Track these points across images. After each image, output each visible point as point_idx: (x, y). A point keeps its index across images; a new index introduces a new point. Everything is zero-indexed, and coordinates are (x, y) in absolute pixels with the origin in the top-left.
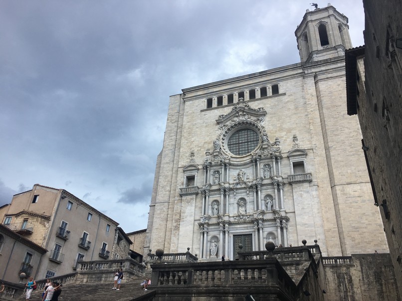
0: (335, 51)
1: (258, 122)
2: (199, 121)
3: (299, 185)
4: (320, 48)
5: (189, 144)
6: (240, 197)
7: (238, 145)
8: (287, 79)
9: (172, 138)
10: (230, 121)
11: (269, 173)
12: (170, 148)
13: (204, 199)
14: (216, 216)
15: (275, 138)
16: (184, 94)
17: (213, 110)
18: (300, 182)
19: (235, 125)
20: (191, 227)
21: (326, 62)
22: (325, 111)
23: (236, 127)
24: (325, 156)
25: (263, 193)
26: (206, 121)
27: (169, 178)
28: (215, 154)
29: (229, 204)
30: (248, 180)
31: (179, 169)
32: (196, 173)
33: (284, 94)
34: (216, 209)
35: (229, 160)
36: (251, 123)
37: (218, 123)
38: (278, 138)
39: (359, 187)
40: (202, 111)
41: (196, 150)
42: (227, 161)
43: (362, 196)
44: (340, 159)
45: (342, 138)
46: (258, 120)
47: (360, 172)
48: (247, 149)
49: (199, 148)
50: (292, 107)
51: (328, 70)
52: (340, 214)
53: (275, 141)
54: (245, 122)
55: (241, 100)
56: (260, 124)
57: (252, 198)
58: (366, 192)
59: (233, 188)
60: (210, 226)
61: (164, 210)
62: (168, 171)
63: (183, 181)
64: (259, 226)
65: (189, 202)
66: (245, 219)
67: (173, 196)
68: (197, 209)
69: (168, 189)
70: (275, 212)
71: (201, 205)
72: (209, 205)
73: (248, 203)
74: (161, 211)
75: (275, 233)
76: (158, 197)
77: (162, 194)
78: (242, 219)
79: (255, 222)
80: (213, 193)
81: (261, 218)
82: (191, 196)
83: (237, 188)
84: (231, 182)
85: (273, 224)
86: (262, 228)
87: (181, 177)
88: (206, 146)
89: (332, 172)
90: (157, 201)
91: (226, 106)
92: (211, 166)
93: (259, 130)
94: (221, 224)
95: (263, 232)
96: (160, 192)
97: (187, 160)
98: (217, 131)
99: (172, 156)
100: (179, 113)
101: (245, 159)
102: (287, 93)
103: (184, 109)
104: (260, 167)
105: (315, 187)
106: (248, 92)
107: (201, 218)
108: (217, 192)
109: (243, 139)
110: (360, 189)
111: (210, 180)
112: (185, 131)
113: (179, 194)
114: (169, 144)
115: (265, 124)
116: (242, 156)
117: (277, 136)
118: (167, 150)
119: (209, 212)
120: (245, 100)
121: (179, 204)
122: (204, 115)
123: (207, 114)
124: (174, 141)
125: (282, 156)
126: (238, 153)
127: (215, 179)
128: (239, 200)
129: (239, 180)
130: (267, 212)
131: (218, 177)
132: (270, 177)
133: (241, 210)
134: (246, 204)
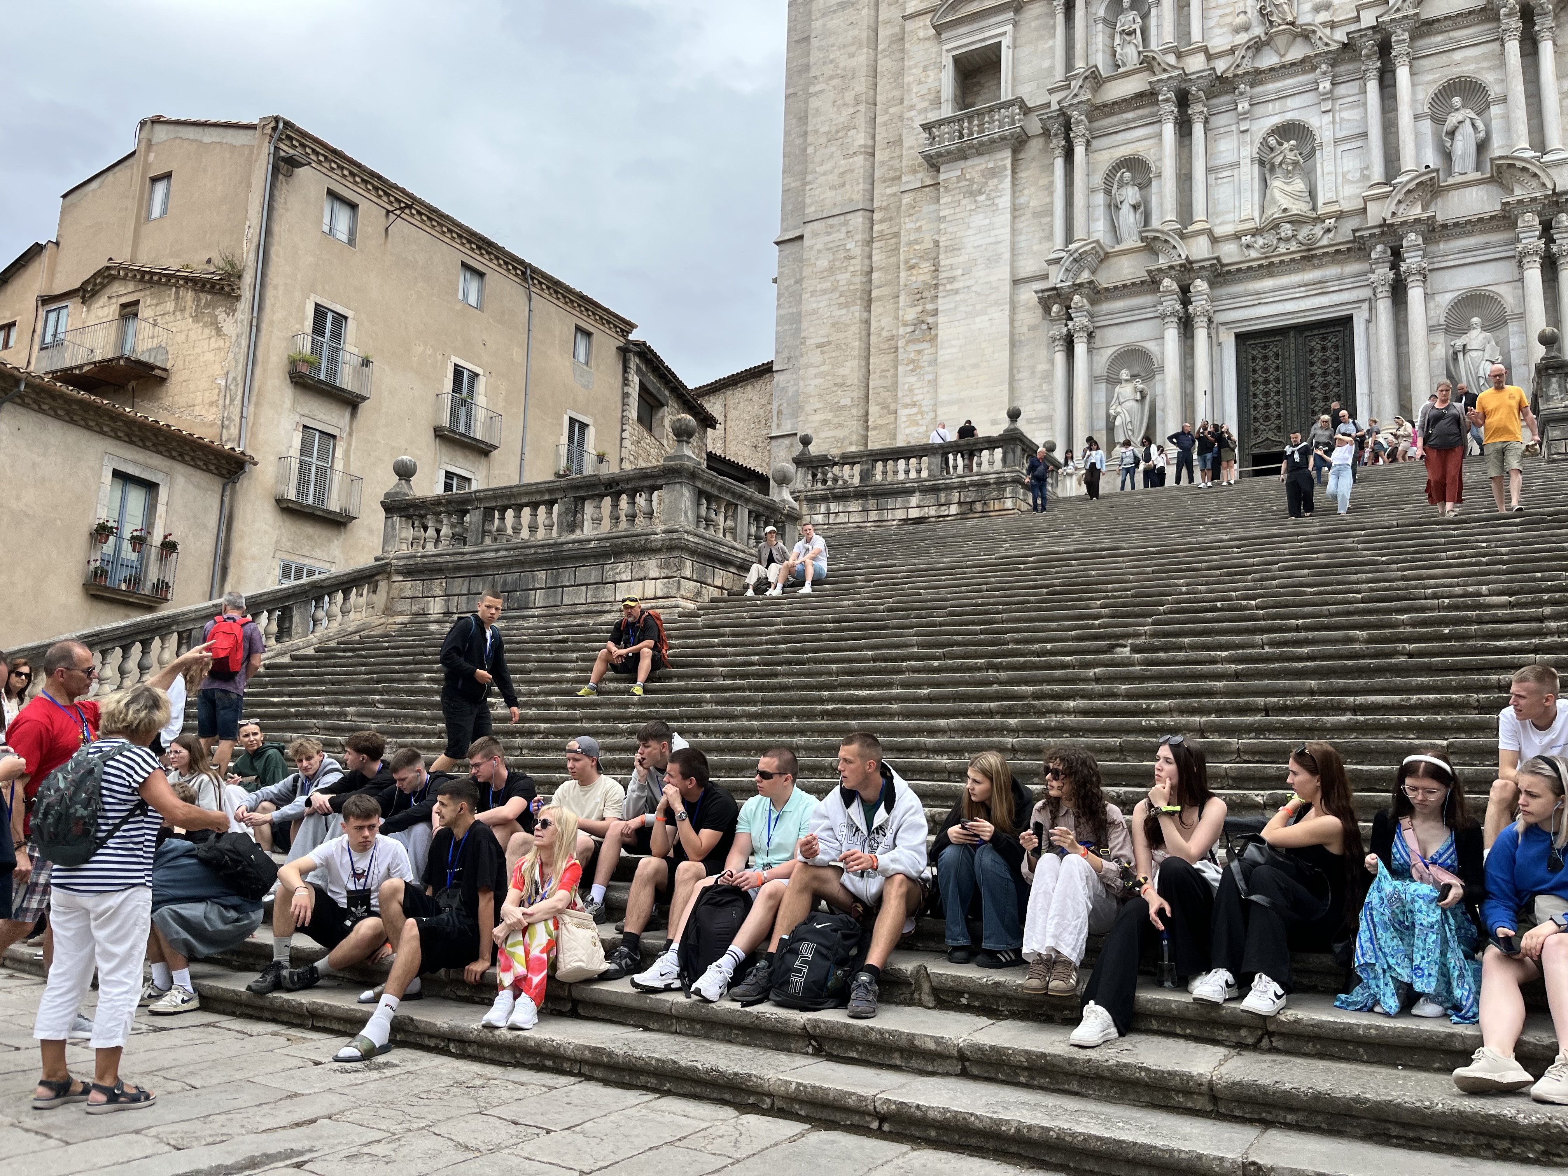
6: (1276, 120)
13: (1059, 163)
14: (1131, 241)
20: (1001, 316)
25: (1429, 77)
27: (861, 86)
29: (1209, 170)
30: (1321, 17)
31: (910, 25)
32: (1009, 28)
34: (1135, 207)
57: (1354, 114)
59: (1229, 75)
60: (1107, 299)
61: (852, 254)
62: (852, 49)
63: (937, 84)
64: (1403, 267)
65: (980, 192)
66: (1311, 237)
67: (892, 174)
68: (1023, 224)
69: (862, 142)
70: (1507, 174)
71: (1048, 200)
72: (1092, 191)
73: (1328, 149)
74: (833, 261)
75: (1507, 295)
76: (813, 193)
77: (832, 172)
78: (1288, 240)
79: (1379, 248)
80: (1113, 120)
81: (1418, 221)
82: (986, 157)
83: (1258, 72)
84: (1220, 41)
85: (1486, 246)
86: (1424, 275)
87: (925, 69)
90: (809, 212)
94: (1169, 283)
95: (1429, 296)
96: (822, 163)
107: (1049, 263)
108: (1139, 112)
111: (1092, 51)
113: (921, 158)
119: (1092, 229)
121: (924, 210)
127: (1117, 40)
128: (1272, 141)
129: (1271, 22)
130: (1451, 181)
131: (1137, 26)
133: (1285, 194)
134: (1310, 153)
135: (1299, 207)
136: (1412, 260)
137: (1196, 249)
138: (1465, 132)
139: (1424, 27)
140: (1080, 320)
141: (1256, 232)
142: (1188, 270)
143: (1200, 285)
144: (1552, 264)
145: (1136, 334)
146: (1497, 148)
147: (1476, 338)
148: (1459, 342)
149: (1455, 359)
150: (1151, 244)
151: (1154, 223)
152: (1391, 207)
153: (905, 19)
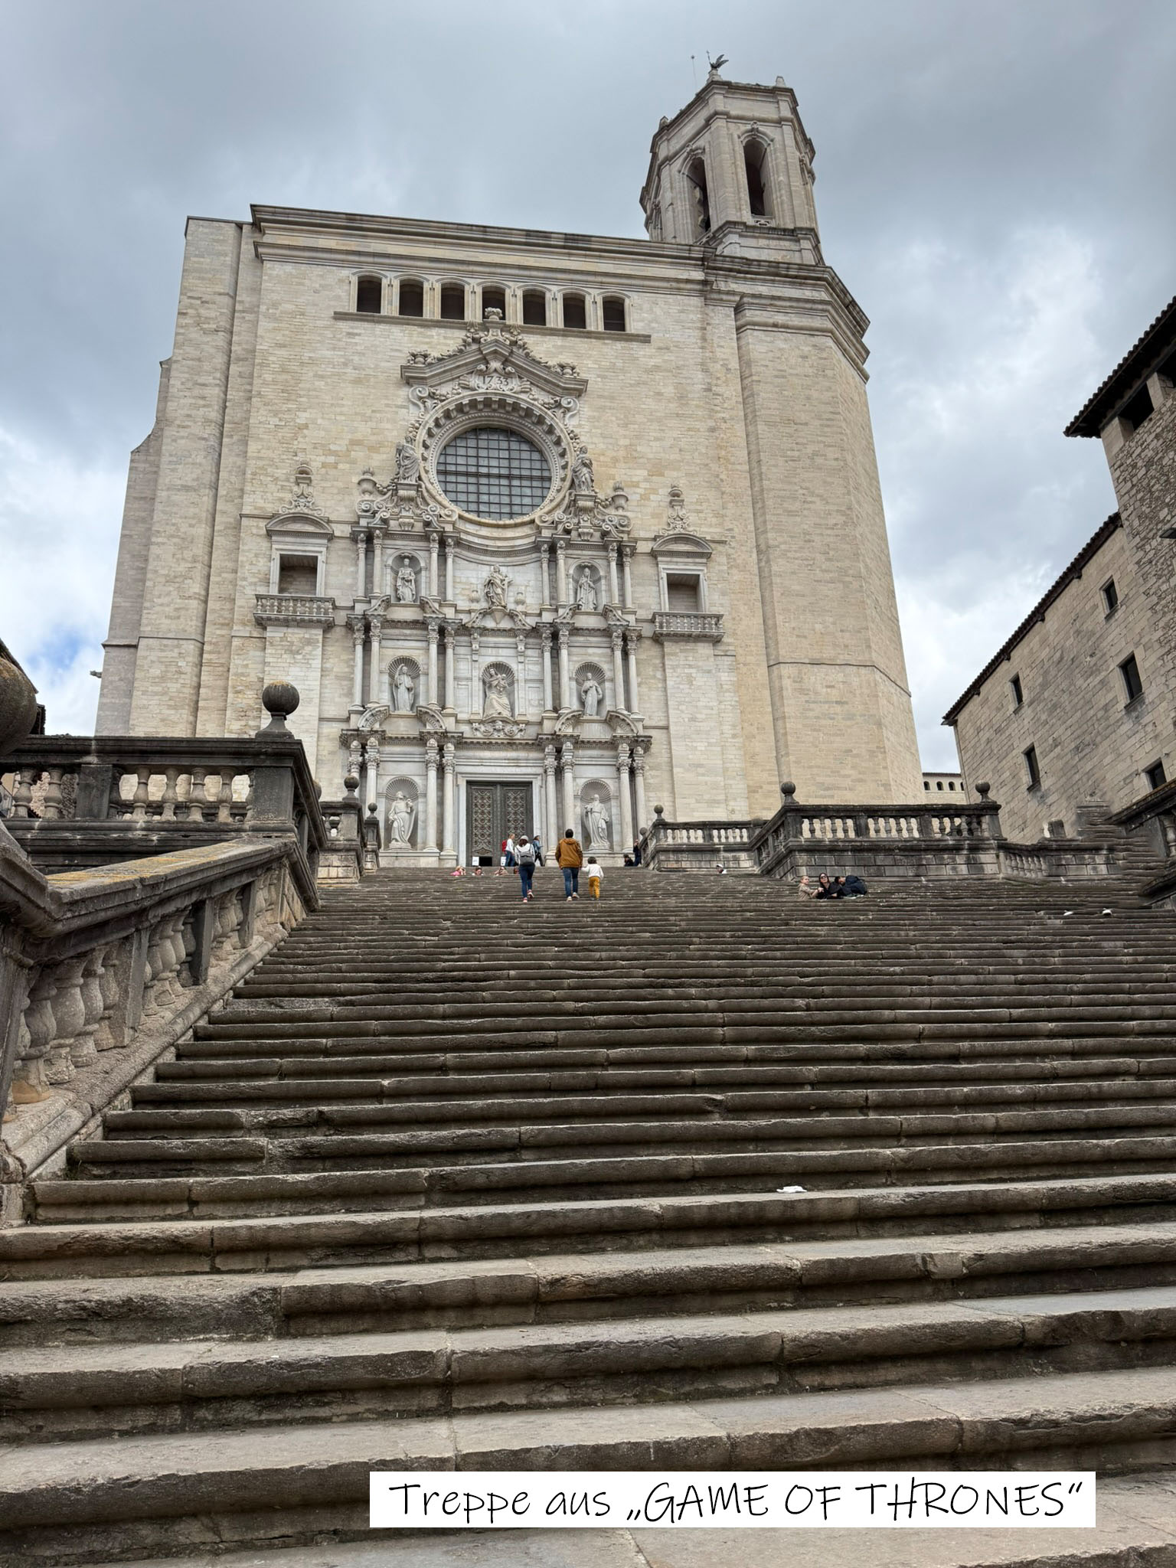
0: (793, 246)
1: (559, 412)
2: (328, 353)
3: (682, 646)
4: (748, 218)
5: (286, 433)
6: (493, 660)
7: (472, 480)
8: (655, 290)
9: (207, 391)
10: (454, 385)
11: (591, 596)
12: (197, 429)
13: (359, 649)
14: (405, 710)
15: (611, 483)
16: (256, 225)
17: (382, 326)
18: (688, 638)
19: (473, 404)
21: (775, 271)
22: (761, 427)
23: (473, 414)
24: (756, 572)
25: (575, 658)
26: (356, 358)
27: (200, 549)
28: (401, 493)
29: (455, 678)
30: (520, 608)
31: (245, 521)
32: (324, 549)
33: (645, 339)
34: (408, 689)
35: (454, 524)
36: (529, 413)
37: (408, 381)
38: (623, 485)
39: (840, 677)
40: (339, 316)
41: (316, 462)
42: (449, 528)
43: (847, 703)
44: (797, 588)
45: (806, 527)
46: (558, 405)
47: (847, 635)
48: (506, 500)
49: (331, 459)
50: (669, 391)
51: (779, 298)
52: (787, 746)
53: (613, 494)
54: (510, 401)
55: (495, 318)
56: (563, 424)
57: (536, 668)
58: (858, 692)
59: (469, 625)
60: (389, 744)
61: (183, 670)
62: (194, 522)
63: (266, 568)
64: (563, 760)
65: (298, 653)
66: (511, 732)
67: (222, 621)
68: (329, 681)
69: (197, 591)
70: (615, 720)
71: (347, 670)
72: (381, 672)
73: (522, 684)
74: (166, 671)
75: (611, 785)
76: (150, 616)
77: (168, 605)
78: (499, 731)
79: (551, 747)
80: (397, 631)
81: (572, 736)
82: (304, 630)
83: (485, 629)
84: (463, 605)
85: (602, 757)
86: (572, 766)
87: (256, 556)
88: (358, 454)
89: (770, 622)
90: (146, 629)
91: (435, 324)
92: (388, 535)
93: (558, 443)
94: (433, 742)
95: (574, 778)
96: (159, 597)
97: (281, 495)
98: (404, 411)
99: (208, 465)
100: (234, 297)
101: (509, 533)
102: (654, 337)
103: (257, 290)
104: (567, 570)
105: (727, 661)
106: (520, 293)
107: (350, 712)
108: (415, 632)
109: (494, 463)
110: (843, 682)
111: (384, 584)
112: (268, 377)
113: (250, 617)
114: (194, 412)
115: (580, 426)
116: (501, 522)
117: (618, 479)
118: (183, 438)
119: (381, 697)
120: (507, 322)
121: (252, 653)
122: (349, 334)
123: (359, 335)
124: (216, 407)
125: (634, 548)
126: (473, 507)
127: (399, 583)
128: (492, 671)
129: (493, 603)
130: (585, 717)
131: (412, 578)
132: (595, 609)
133: (499, 704)
134: (512, 684)
135: (506, 714)
136: (567, 757)
137: (449, 724)
138: (593, 692)
139: (575, 631)
140: (371, 754)
141: (481, 722)
142: (444, 736)
143: (450, 747)
144: (632, 772)
145: (409, 770)
146: (608, 706)
147: (597, 806)
148: (589, 807)
149: (587, 816)
150: (421, 716)
151: (422, 702)
152: (558, 726)
153: (241, 516)
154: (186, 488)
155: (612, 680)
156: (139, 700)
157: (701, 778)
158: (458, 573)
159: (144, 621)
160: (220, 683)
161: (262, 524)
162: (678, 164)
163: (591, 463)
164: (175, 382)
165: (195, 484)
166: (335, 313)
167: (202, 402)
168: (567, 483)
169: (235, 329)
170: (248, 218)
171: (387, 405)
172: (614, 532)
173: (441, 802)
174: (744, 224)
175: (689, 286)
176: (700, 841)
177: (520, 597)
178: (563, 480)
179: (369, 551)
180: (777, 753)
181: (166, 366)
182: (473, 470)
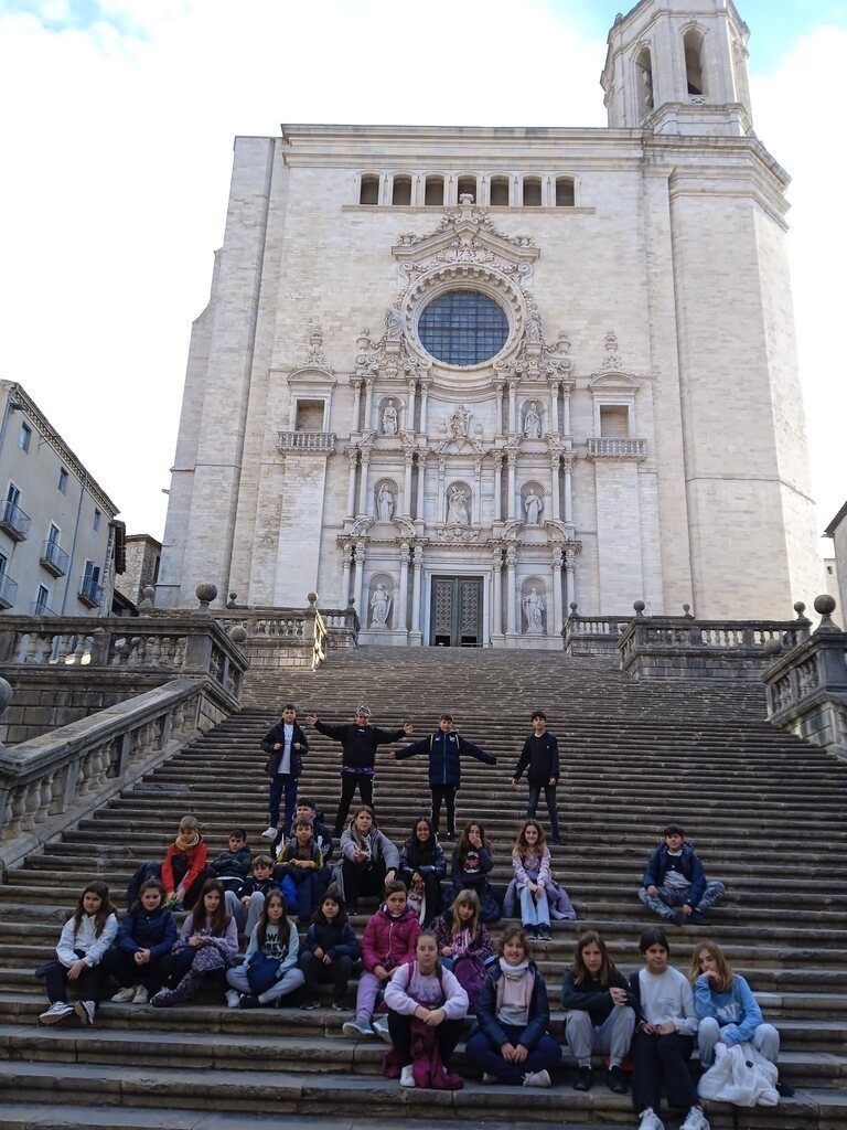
0: (723, 120)
1: (516, 276)
2: (337, 239)
3: (612, 465)
4: (684, 96)
5: (304, 304)
6: (455, 479)
7: (447, 333)
8: (600, 169)
9: (247, 274)
10: (433, 259)
11: (536, 426)
12: (239, 304)
13: (353, 472)
14: (385, 519)
15: (558, 331)
16: (286, 138)
17: (379, 215)
18: (615, 459)
19: (448, 272)
20: (315, 543)
21: (705, 144)
22: (686, 281)
23: (448, 280)
24: (678, 401)
25: (521, 477)
26: (358, 242)
27: (239, 398)
28: (388, 349)
29: (425, 494)
30: (479, 437)
31: (272, 375)
32: (329, 395)
33: (591, 211)
34: (389, 504)
35: (428, 371)
36: (492, 277)
37: (397, 257)
38: (567, 334)
39: (749, 490)
40: (346, 209)
41: (326, 325)
42: (424, 375)
43: (753, 512)
44: (712, 414)
45: (724, 362)
46: (516, 271)
47: (756, 454)
48: (473, 349)
49: (337, 324)
50: (608, 252)
51: (708, 167)
52: (700, 549)
53: (557, 340)
54: (476, 269)
55: (467, 202)
56: (519, 286)
57: (490, 485)
58: (764, 503)
59: (437, 452)
60: (373, 546)
61: (226, 489)
62: (235, 376)
63: (286, 410)
64: (507, 560)
65: (308, 476)
66: (468, 537)
67: (254, 451)
68: (330, 497)
69: (237, 428)
70: (551, 528)
71: (344, 489)
72: (368, 490)
73: (477, 498)
74: (214, 491)
75: (547, 580)
76: (204, 449)
77: (216, 440)
78: (458, 536)
79: (498, 549)
80: (383, 458)
81: (515, 541)
82: (312, 458)
83: (449, 454)
84: (433, 435)
85: (540, 557)
86: (515, 565)
87: (280, 401)
88: (358, 319)
89: (689, 444)
90: (200, 459)
91: (421, 211)
92: (376, 381)
93: (515, 300)
94: (405, 545)
95: (516, 575)
96: (210, 434)
97: (300, 353)
98: (394, 282)
99: (246, 331)
100: (267, 197)
101: (472, 376)
102: (598, 208)
103: (284, 191)
104: (516, 406)
105: (650, 477)
106: (488, 180)
107: (345, 522)
108: (395, 458)
109: (463, 319)
110: (752, 495)
111: (372, 421)
112: (292, 261)
113: (274, 448)
114: (236, 291)
115: (532, 286)
116: (466, 368)
117: (562, 328)
118: (229, 311)
119: (367, 510)
120: (478, 204)
121: (274, 476)
122: (353, 222)
123: (361, 223)
124: (253, 286)
125: (574, 385)
126: (446, 355)
127: (385, 419)
128: (454, 488)
129: (457, 433)
130: (527, 526)
131: (395, 415)
132: (539, 436)
133: (457, 514)
134: (469, 498)
135: (464, 522)
136: (511, 558)
137: (417, 531)
138: (534, 505)
139: (521, 455)
140: (359, 554)
141: (445, 529)
142: (415, 539)
143: (418, 549)
144: (564, 569)
145: (387, 566)
146: (546, 516)
147: (534, 597)
149: (525, 605)
150: (397, 524)
151: (398, 514)
152: (504, 532)
153: (270, 371)
154: (231, 350)
155: (551, 495)
156: (194, 511)
157: (623, 576)
158: (430, 410)
159: (199, 453)
160: (253, 499)
161: (285, 376)
162: (628, 54)
163: (539, 318)
164: (224, 268)
165: (237, 346)
166: (343, 206)
167: (243, 283)
168: (521, 334)
169: (268, 223)
170: (280, 134)
171: (381, 279)
172: (556, 374)
173: (410, 592)
174: (681, 104)
175: (630, 163)
176: (607, 632)
177: (478, 428)
178: (518, 331)
179: (362, 395)
180: (691, 554)
181: (218, 255)
182: (447, 325)
